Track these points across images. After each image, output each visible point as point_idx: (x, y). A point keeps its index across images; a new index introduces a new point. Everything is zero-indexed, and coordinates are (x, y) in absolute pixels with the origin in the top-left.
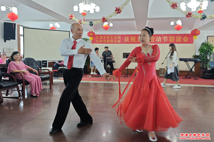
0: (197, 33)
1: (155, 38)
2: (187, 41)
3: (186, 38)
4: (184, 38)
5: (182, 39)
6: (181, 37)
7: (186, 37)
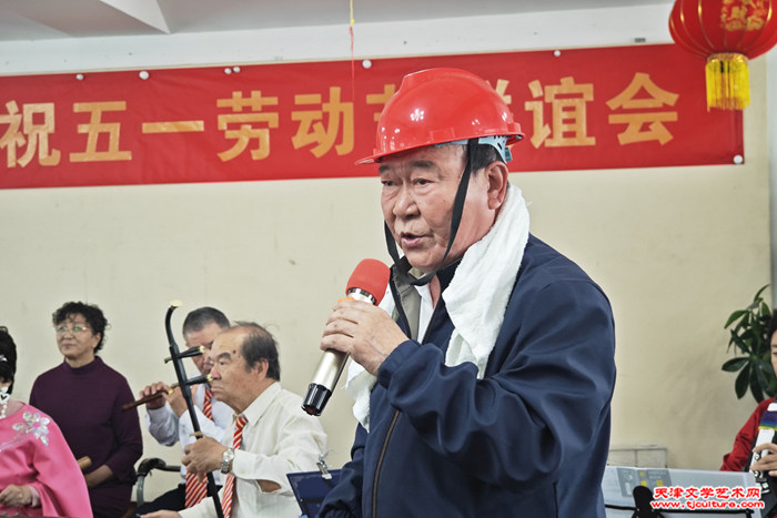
1: (285, 108)
2: (664, 136)
3: (643, 94)
4: (624, 99)
5: (597, 113)
6: (588, 91)
7: (641, 80)
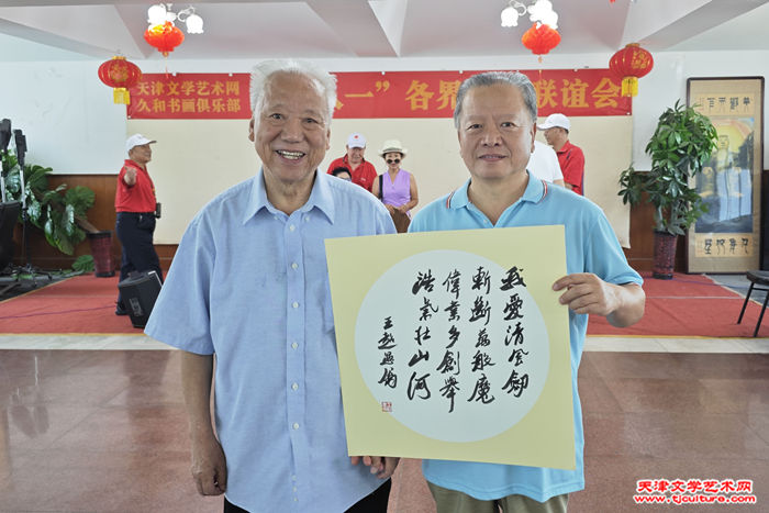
0: (636, 64)
